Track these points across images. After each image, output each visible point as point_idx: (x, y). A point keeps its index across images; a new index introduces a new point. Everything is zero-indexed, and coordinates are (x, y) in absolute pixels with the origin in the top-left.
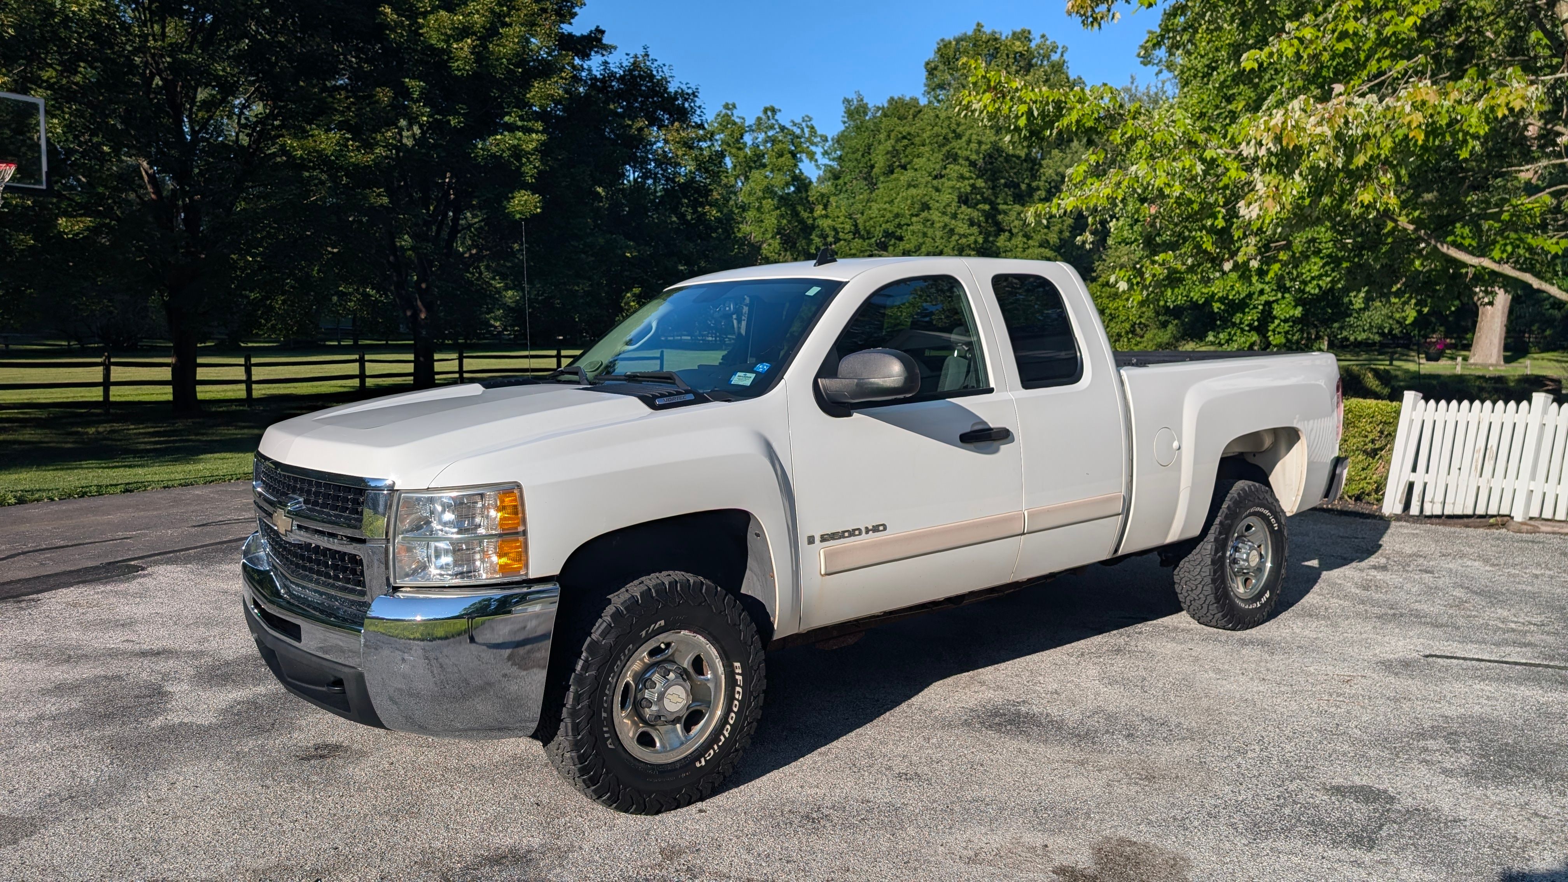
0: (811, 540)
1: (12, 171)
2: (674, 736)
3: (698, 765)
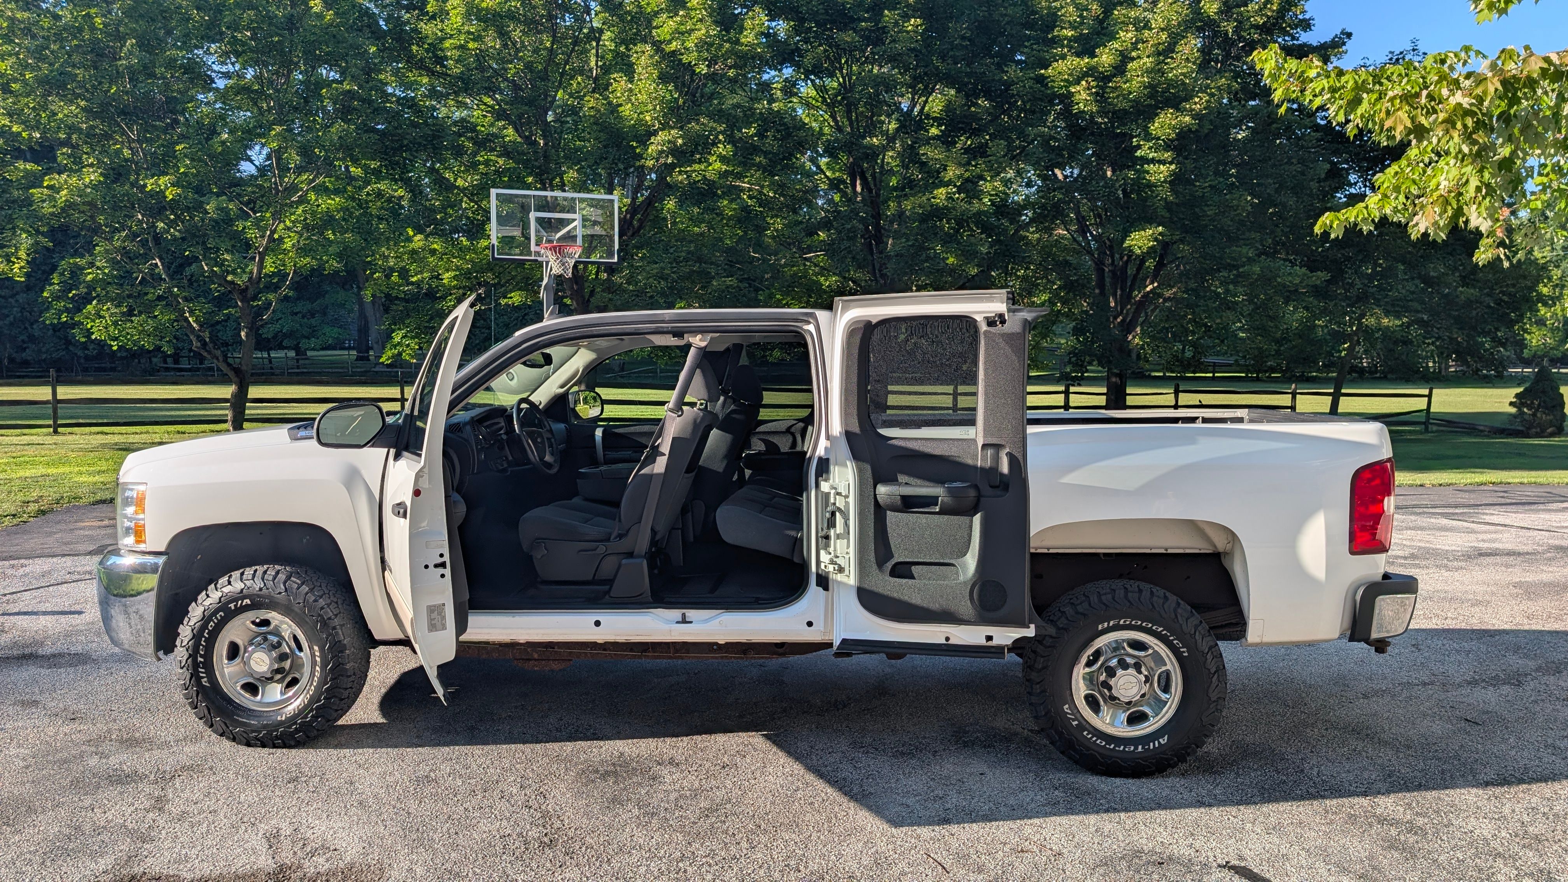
1: (579, 251)
2: (274, 692)
3: (279, 718)
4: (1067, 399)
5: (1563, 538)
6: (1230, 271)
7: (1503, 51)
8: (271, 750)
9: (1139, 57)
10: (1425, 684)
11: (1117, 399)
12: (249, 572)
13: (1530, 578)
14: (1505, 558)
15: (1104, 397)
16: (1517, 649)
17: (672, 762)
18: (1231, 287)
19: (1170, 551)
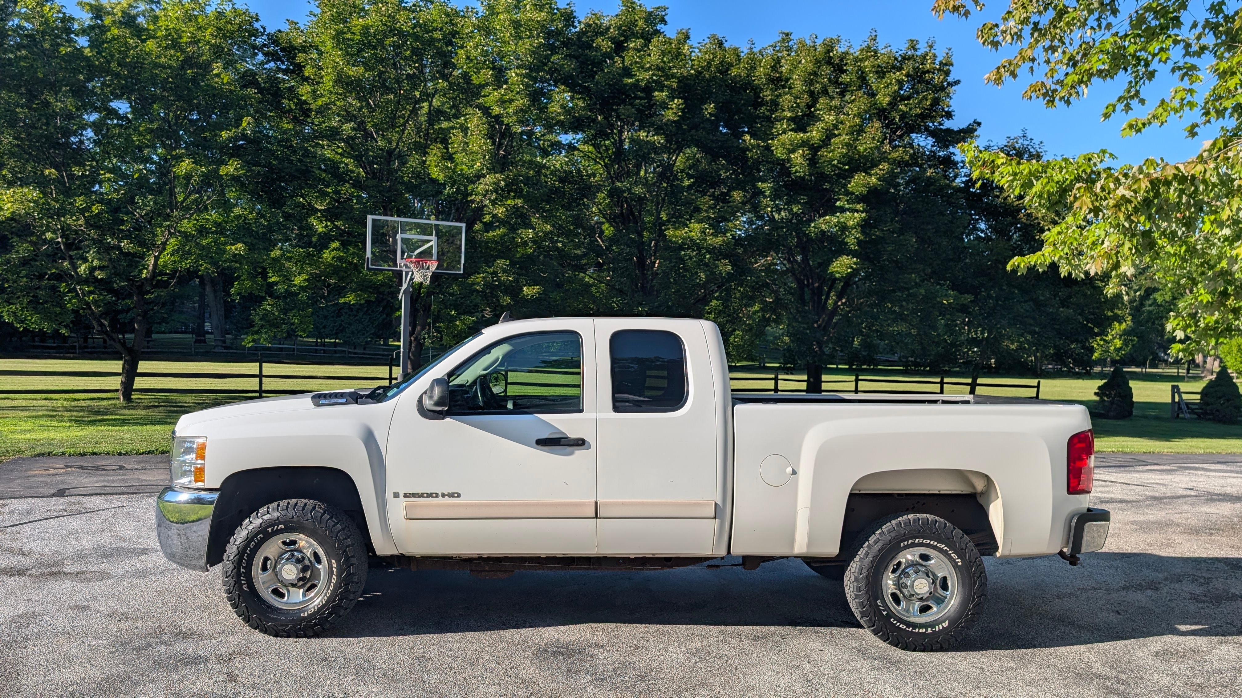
0: (396, 495)
1: (436, 264)
2: (297, 596)
3: (302, 615)
4: (776, 384)
5: (1153, 491)
6: (903, 292)
7: (1147, 160)
8: (295, 640)
9: (840, 135)
10: (1095, 589)
11: (814, 386)
12: (283, 503)
13: (1140, 518)
14: (1120, 505)
15: (805, 383)
16: (1148, 566)
17: (597, 645)
18: (904, 303)
19: (942, 492)
